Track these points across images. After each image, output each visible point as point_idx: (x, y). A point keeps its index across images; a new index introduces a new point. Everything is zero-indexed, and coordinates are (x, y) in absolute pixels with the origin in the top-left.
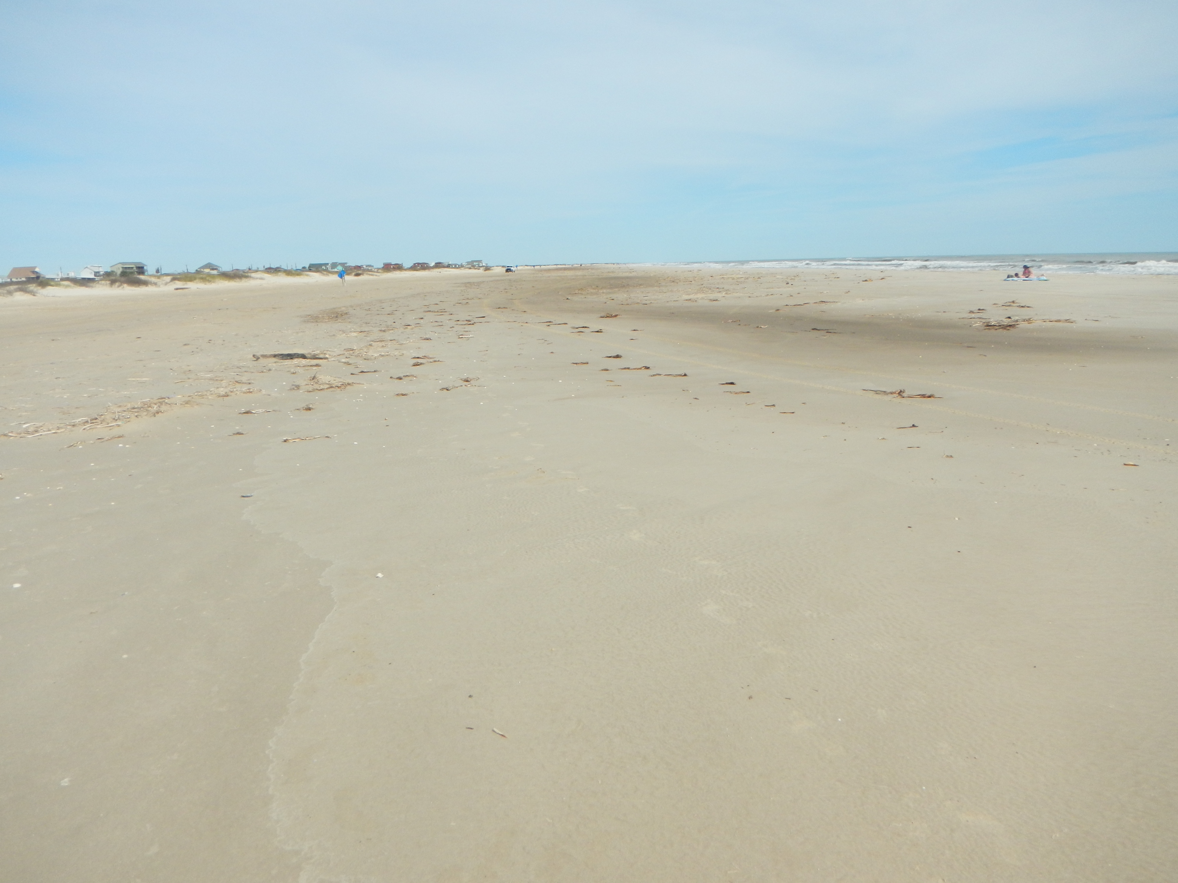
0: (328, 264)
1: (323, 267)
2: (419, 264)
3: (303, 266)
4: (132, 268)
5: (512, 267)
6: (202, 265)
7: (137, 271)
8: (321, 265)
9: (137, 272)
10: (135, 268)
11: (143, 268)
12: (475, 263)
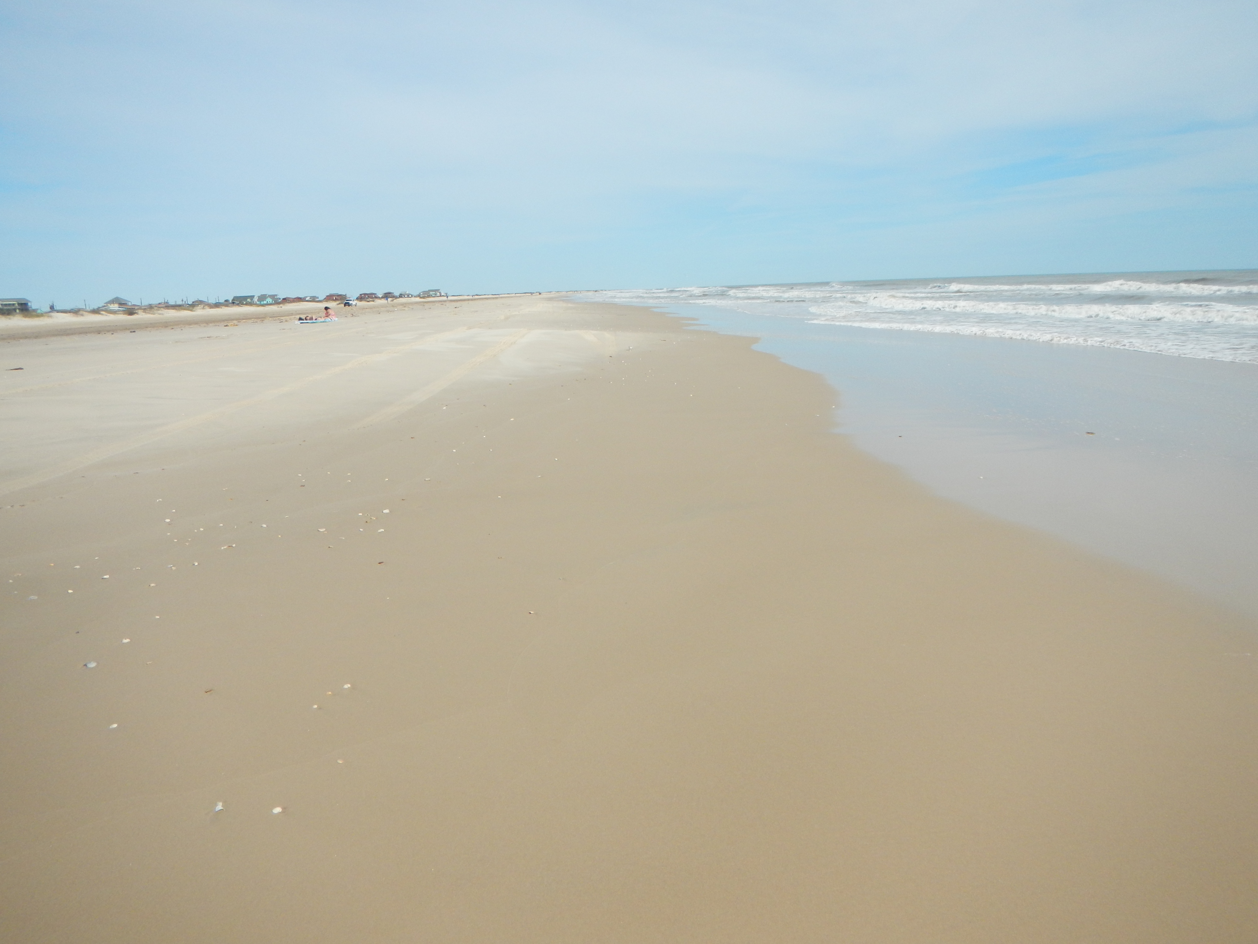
0: (253, 296)
1: (248, 300)
2: (365, 294)
3: (226, 299)
4: (13, 304)
5: (351, 300)
6: (107, 300)
7: (19, 307)
8: (245, 298)
9: (19, 309)
10: (17, 305)
11: (26, 304)
12: (431, 293)
